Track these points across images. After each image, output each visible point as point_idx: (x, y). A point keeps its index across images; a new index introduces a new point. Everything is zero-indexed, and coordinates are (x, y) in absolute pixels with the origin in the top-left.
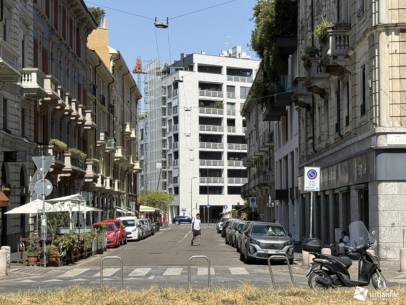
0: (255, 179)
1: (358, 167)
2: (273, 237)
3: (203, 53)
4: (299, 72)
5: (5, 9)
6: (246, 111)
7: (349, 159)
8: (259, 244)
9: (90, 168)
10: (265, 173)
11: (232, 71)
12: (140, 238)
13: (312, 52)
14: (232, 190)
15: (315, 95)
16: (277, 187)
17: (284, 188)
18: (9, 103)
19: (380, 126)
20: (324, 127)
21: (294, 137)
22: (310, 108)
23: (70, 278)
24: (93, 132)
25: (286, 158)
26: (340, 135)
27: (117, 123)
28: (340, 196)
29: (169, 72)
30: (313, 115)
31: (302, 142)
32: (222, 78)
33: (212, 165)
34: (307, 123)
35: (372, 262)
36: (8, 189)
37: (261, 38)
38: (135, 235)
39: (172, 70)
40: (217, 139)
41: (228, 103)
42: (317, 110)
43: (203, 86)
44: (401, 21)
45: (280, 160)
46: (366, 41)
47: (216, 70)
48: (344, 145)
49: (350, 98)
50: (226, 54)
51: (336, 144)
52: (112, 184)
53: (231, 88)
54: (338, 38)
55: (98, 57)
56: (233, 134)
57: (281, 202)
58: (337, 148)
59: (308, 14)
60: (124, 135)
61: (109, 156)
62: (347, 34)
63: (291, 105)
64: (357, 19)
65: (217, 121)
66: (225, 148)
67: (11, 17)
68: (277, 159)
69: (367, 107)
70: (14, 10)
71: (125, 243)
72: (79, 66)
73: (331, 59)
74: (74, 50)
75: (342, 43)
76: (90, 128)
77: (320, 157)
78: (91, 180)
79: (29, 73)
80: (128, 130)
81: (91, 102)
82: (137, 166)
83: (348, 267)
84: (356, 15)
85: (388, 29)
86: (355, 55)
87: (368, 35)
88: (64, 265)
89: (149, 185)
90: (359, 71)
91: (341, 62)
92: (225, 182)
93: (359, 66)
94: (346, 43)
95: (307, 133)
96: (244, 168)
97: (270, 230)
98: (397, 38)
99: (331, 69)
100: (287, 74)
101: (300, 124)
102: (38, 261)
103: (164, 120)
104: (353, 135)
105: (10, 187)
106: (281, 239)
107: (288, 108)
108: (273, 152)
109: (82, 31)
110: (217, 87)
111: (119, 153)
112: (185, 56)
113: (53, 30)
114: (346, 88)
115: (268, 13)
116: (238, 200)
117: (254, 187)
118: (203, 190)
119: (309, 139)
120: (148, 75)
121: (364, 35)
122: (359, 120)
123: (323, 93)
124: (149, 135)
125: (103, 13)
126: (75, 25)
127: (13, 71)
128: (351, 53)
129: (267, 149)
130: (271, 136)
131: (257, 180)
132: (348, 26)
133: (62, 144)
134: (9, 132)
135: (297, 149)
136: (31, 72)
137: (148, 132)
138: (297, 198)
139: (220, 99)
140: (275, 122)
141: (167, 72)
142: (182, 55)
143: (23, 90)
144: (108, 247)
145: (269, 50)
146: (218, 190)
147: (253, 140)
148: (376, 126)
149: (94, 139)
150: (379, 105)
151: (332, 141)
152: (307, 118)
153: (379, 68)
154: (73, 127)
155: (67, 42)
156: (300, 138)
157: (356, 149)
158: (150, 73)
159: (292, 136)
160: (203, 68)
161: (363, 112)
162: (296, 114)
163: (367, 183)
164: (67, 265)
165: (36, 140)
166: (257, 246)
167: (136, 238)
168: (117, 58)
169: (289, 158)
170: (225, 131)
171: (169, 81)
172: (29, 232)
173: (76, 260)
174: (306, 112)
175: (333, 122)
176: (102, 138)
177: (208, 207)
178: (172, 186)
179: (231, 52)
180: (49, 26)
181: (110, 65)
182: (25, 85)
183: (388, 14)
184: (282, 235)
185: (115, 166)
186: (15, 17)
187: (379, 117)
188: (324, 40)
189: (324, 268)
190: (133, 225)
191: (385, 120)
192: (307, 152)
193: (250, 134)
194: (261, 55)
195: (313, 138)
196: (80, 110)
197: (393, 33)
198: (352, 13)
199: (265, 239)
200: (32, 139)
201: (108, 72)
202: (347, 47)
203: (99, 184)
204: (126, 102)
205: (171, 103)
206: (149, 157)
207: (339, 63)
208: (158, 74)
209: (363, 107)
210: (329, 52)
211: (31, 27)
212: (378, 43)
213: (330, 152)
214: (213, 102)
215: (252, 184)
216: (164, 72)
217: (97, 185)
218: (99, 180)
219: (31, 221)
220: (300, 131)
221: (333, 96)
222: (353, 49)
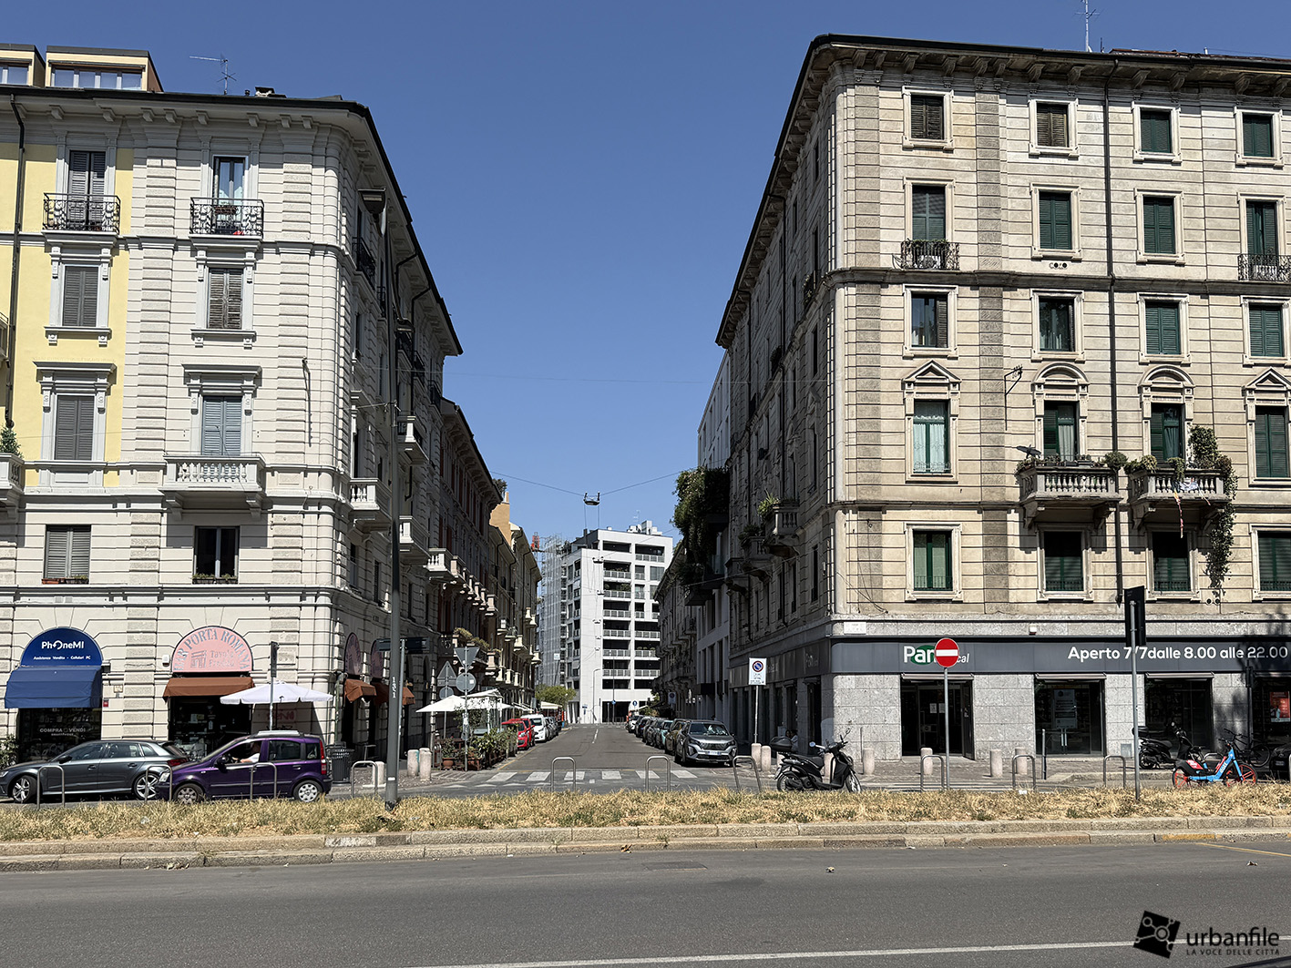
0: (672, 670)
1: (809, 660)
2: (713, 736)
3: (610, 529)
4: (731, 552)
5: (414, 483)
6: (659, 594)
7: (797, 649)
8: (699, 744)
9: (491, 659)
10: (684, 664)
11: (641, 549)
12: (548, 739)
13: (752, 531)
14: (640, 684)
15: (752, 577)
16: (700, 680)
17: (709, 681)
18: (414, 588)
19: (835, 613)
20: (763, 614)
21: (723, 624)
22: (745, 593)
23: (502, 783)
24: (494, 619)
25: (712, 647)
26: (784, 622)
27: (517, 609)
28: (784, 690)
29: (570, 551)
30: (748, 600)
31: (733, 630)
32: (629, 557)
33: (617, 656)
34: (740, 609)
35: (847, 763)
36: (412, 685)
37: (686, 514)
38: (541, 736)
39: (574, 548)
40: (623, 626)
41: (636, 585)
42: (754, 595)
43: (609, 566)
44: (859, 498)
45: (704, 650)
46: (819, 520)
47: (624, 547)
48: (789, 634)
49: (798, 581)
50: (635, 530)
51: (779, 632)
52: (512, 679)
53: (640, 569)
54: (784, 516)
55: (502, 535)
56: (642, 620)
57: (704, 697)
58: (781, 637)
59: (744, 488)
60: (524, 621)
61: (509, 646)
62: (795, 511)
63: (719, 588)
64: (807, 494)
65: (625, 606)
66: (632, 636)
67: (418, 492)
68: (700, 649)
69: (820, 592)
70: (422, 485)
71: (534, 745)
72: (481, 544)
73: (777, 538)
74: (477, 527)
75: (789, 521)
76: (492, 614)
77: (758, 646)
78: (492, 673)
79: (436, 554)
80: (528, 616)
81: (493, 585)
82: (536, 658)
83: (820, 768)
84: (807, 490)
85: (845, 506)
86: (804, 533)
87: (822, 513)
88: (483, 769)
89: (544, 679)
90: (810, 553)
91: (788, 542)
92: (632, 675)
93: (809, 547)
94: (794, 521)
95: (740, 620)
96: (657, 659)
97: (710, 728)
98: (854, 517)
99: (776, 549)
100: (715, 554)
101: (731, 610)
102: (454, 764)
103: (563, 604)
104: (801, 622)
105: (412, 682)
106: (724, 739)
107: (715, 591)
108: (695, 640)
109: (485, 506)
110: (625, 567)
111: (519, 643)
112: (589, 532)
113: (458, 506)
114: (792, 571)
115: (697, 487)
116: (646, 695)
117: (671, 681)
118: (607, 684)
119: (744, 626)
120: (546, 553)
121: (818, 513)
122: (809, 606)
123: (763, 576)
124: (546, 622)
125: (505, 485)
126: (479, 499)
127: (423, 553)
128: (799, 532)
129: (687, 637)
130: (693, 623)
131: (675, 672)
132: (796, 503)
133: (467, 633)
134: (414, 620)
135: (727, 638)
136: (438, 553)
137: (545, 618)
138: (727, 693)
139: (627, 580)
140: (698, 607)
141: (568, 549)
142: (585, 531)
143: (429, 573)
144: (519, 749)
145: (696, 527)
146: (623, 684)
147: (669, 627)
148: (831, 613)
149: (494, 627)
150: (835, 590)
151: (773, 628)
152: (740, 604)
153: (835, 549)
154: (475, 613)
155: (470, 518)
156: (731, 625)
157: (806, 639)
158: (549, 551)
159: (720, 623)
160: (609, 546)
161: (815, 596)
162: (726, 598)
163: (820, 676)
164: (486, 769)
165: (439, 630)
166: (697, 747)
167: (544, 738)
168: (519, 535)
169: (716, 648)
170: (633, 618)
171: (571, 560)
172: (430, 733)
173: (494, 763)
174: (740, 597)
175: (775, 608)
176: (503, 626)
177: (614, 703)
178: (571, 680)
179: (640, 527)
180: (454, 501)
181: (512, 543)
182: (431, 567)
183: (845, 490)
184: (723, 734)
185: (515, 658)
186: (423, 492)
187: (835, 603)
188: (769, 517)
189: (793, 769)
190: (540, 724)
191: (841, 606)
192: (740, 641)
193: (664, 620)
194: (685, 531)
195: (748, 625)
196: (483, 594)
197: (851, 511)
198: (801, 488)
199: (706, 738)
200: (436, 628)
201: (510, 551)
202: (794, 525)
203: (499, 678)
204: (526, 585)
205: (572, 585)
206: (545, 647)
207: (785, 543)
208: (558, 552)
209: (815, 592)
210: (775, 531)
211: (438, 503)
212: (834, 522)
213: (772, 641)
214: (620, 584)
215: (669, 677)
216: (564, 550)
217: (497, 679)
218: (500, 673)
219: (432, 720)
220: (731, 617)
221: (775, 578)
222: (802, 528)
